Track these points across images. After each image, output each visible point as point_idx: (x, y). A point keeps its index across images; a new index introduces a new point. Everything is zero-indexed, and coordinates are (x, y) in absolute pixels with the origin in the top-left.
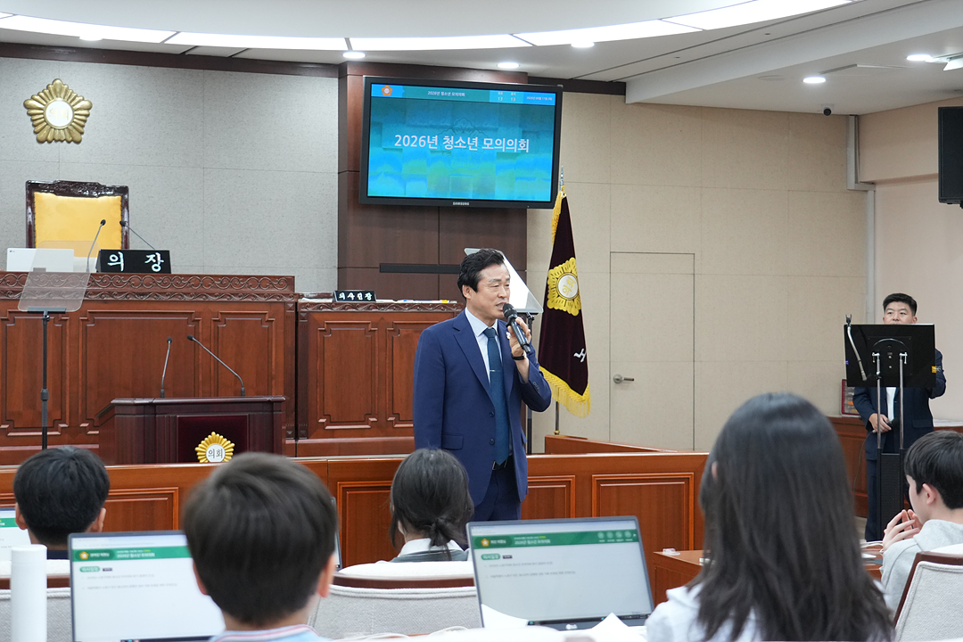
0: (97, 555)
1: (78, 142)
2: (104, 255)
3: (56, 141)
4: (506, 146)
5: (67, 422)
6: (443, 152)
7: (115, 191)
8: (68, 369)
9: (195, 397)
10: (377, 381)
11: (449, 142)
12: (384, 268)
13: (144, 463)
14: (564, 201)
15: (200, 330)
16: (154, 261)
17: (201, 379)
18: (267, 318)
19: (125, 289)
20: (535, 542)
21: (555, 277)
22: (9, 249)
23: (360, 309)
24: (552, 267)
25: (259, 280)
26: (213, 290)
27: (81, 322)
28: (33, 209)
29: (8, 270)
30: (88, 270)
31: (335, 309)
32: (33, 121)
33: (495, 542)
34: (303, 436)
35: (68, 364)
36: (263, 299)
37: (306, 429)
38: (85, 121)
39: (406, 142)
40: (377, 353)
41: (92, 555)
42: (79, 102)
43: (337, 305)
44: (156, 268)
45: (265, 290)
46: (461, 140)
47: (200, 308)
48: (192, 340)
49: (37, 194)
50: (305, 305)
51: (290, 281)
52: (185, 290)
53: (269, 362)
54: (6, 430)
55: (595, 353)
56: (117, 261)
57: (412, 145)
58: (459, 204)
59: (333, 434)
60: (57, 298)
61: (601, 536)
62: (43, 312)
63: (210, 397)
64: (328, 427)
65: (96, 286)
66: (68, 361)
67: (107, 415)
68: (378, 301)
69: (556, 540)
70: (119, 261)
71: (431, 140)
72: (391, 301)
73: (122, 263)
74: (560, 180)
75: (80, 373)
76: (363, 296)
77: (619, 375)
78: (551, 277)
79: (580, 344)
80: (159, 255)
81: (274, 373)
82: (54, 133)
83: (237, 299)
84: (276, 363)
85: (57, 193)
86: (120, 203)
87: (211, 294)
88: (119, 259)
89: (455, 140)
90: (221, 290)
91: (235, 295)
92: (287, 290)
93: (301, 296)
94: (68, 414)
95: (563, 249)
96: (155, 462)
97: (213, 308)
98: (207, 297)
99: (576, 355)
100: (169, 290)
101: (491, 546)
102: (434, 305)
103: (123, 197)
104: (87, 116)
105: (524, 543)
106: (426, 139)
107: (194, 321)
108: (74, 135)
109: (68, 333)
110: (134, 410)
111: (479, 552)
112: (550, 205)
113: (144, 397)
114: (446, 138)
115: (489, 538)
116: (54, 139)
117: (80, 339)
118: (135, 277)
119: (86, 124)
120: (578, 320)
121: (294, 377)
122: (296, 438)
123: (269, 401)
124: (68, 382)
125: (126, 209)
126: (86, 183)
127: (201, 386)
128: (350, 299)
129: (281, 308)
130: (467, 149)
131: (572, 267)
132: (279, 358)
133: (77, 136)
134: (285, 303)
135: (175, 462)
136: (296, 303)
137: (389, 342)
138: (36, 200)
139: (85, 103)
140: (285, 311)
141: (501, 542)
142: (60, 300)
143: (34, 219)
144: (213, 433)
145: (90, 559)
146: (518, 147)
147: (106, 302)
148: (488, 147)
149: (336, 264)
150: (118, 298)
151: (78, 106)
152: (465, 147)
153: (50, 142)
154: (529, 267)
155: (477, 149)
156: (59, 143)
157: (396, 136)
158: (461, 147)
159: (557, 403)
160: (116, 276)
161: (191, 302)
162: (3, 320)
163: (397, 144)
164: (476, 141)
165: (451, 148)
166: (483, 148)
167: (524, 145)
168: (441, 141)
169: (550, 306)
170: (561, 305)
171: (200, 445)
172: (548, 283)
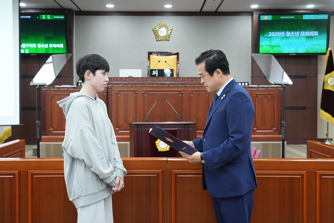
1: (168, 41)
2: (151, 71)
3: (162, 40)
4: (309, 34)
6: (286, 37)
7: (175, 54)
11: (288, 34)
14: (331, 51)
16: (168, 73)
19: (157, 83)
21: (327, 78)
22: (120, 70)
27: (142, 94)
28: (150, 60)
32: (155, 35)
39: (273, 34)
42: (169, 28)
44: (169, 75)
47: (184, 89)
49: (151, 56)
52: (178, 83)
56: (155, 73)
58: (292, 55)
65: (148, 81)
68: (250, 86)
71: (282, 33)
72: (256, 86)
73: (157, 74)
74: (329, 44)
76: (245, 84)
78: (325, 78)
82: (161, 38)
83: (197, 85)
85: (157, 55)
86: (176, 58)
87: (188, 84)
89: (291, 33)
90: (191, 82)
97: (188, 89)
98: (186, 85)
100: (173, 83)
103: (177, 56)
104: (171, 32)
106: (280, 33)
109: (138, 98)
112: (325, 54)
114: (287, 32)
117: (142, 99)
118: (161, 78)
119: (171, 35)
125: (178, 60)
126: (166, 52)
130: (295, 36)
133: (168, 38)
137: (254, 101)
139: (171, 28)
143: (150, 63)
146: (314, 34)
147: (151, 87)
148: (303, 35)
149: (250, 76)
150: (155, 85)
151: (168, 30)
152: (294, 35)
153: (160, 41)
154: (319, 76)
155: (298, 36)
156: (163, 41)
157: (269, 33)
158: (292, 35)
159: (328, 123)
160: (154, 78)
161: (180, 87)
162: (116, 93)
163: (270, 35)
164: (298, 33)
165: (289, 36)
166: (301, 35)
167: (316, 33)
168: (285, 33)
169: (325, 88)
170: (329, 88)
171: (157, 141)
172: (325, 80)
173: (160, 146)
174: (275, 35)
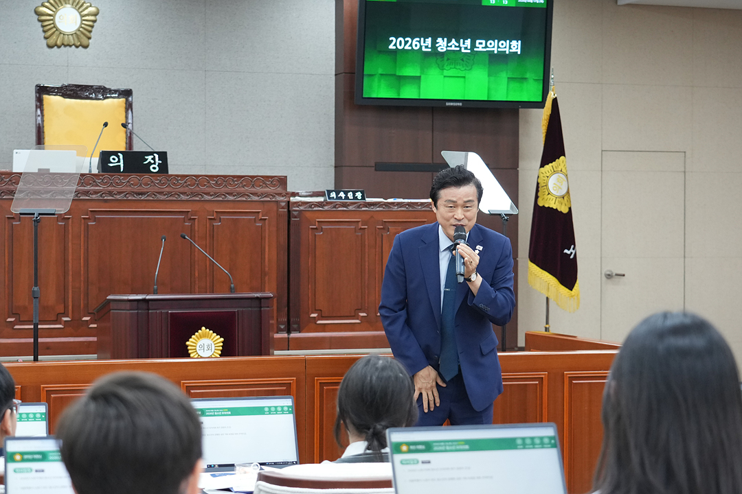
0: (30, 457)
1: (86, 47)
2: (105, 156)
3: (65, 46)
4: (498, 47)
5: (70, 315)
6: (437, 54)
7: (120, 94)
8: (70, 265)
9: (191, 293)
10: (367, 277)
11: (442, 44)
12: (380, 167)
13: (138, 357)
14: (555, 101)
15: (196, 228)
16: (152, 162)
17: (197, 275)
18: (260, 216)
19: (124, 189)
20: (453, 448)
21: (545, 175)
22: (15, 151)
23: (351, 208)
24: (542, 166)
25: (252, 180)
26: (208, 190)
27: (83, 221)
28: (42, 111)
29: (14, 171)
30: (90, 171)
31: (326, 208)
32: (43, 26)
33: (413, 447)
34: (295, 330)
35: (70, 261)
36: (256, 198)
37: (298, 323)
38: (92, 27)
39: (400, 45)
40: (367, 250)
41: (26, 457)
42: (87, 8)
43: (328, 203)
44: (155, 168)
45: (258, 190)
46: (453, 40)
47: (197, 207)
48: (185, 238)
49: (46, 97)
50: (298, 204)
51: (283, 181)
52: (182, 190)
53: (263, 259)
54: (13, 324)
55: (584, 250)
56: (117, 162)
57: (405, 48)
58: (452, 104)
59: (324, 328)
60: (59, 197)
61: (519, 442)
62: (34, 214)
63: (206, 292)
64: (319, 322)
65: (97, 186)
66: (70, 257)
67: (103, 311)
68: (368, 200)
69: (475, 446)
70: (119, 161)
71: (424, 42)
72: (382, 200)
73: (121, 164)
74: (551, 81)
75: (82, 269)
76: (354, 195)
77: (611, 271)
78: (541, 176)
79: (570, 240)
80: (157, 156)
81: (267, 269)
82: (63, 37)
83: (231, 198)
84: (269, 260)
85: (65, 96)
86: (124, 105)
87: (207, 194)
88: (119, 159)
89: (449, 41)
90: (216, 189)
91: (230, 194)
92: (279, 190)
93: (294, 194)
94: (70, 307)
95: (554, 149)
96: (148, 357)
97: (208, 207)
98: (203, 197)
99: (566, 251)
100: (167, 189)
101: (410, 451)
102: (422, 204)
103: (127, 100)
104: (94, 21)
105: (443, 448)
106: (420, 42)
107: (191, 219)
108: (82, 40)
109: (70, 231)
110: (128, 305)
111: (398, 458)
112: (540, 105)
113: (137, 293)
114: (439, 40)
115: (408, 444)
116: (63, 44)
117: (82, 236)
118: (134, 177)
119: (93, 30)
120: (568, 217)
121: (286, 273)
122: (289, 332)
123: (257, 298)
124: (70, 278)
125: (130, 111)
126: (92, 86)
127: (197, 282)
128: (341, 198)
129: (274, 207)
130: (460, 51)
131: (562, 165)
132: (272, 255)
133: (84, 41)
134: (277, 202)
135: (167, 357)
136: (289, 202)
137: (379, 240)
138: (45, 102)
139: (92, 9)
140: (277, 210)
141: (420, 447)
142: (62, 199)
143: (43, 121)
144: (203, 328)
145: (23, 460)
146: (510, 48)
147: (106, 201)
148: (480, 49)
149: (333, 163)
150: (118, 197)
151: (86, 12)
152: (458, 49)
153: (59, 47)
154: (523, 165)
155: (469, 51)
156: (68, 47)
157: (391, 39)
158: (453, 48)
159: (547, 298)
160: (116, 176)
161: (187, 201)
162: (8, 218)
163: (391, 47)
164: (468, 42)
165: (445, 50)
166: (475, 49)
167: (516, 46)
168: (434, 43)
169: (541, 204)
170: (551, 203)
171: (190, 340)
172: (539, 181)
174: (407, 47)
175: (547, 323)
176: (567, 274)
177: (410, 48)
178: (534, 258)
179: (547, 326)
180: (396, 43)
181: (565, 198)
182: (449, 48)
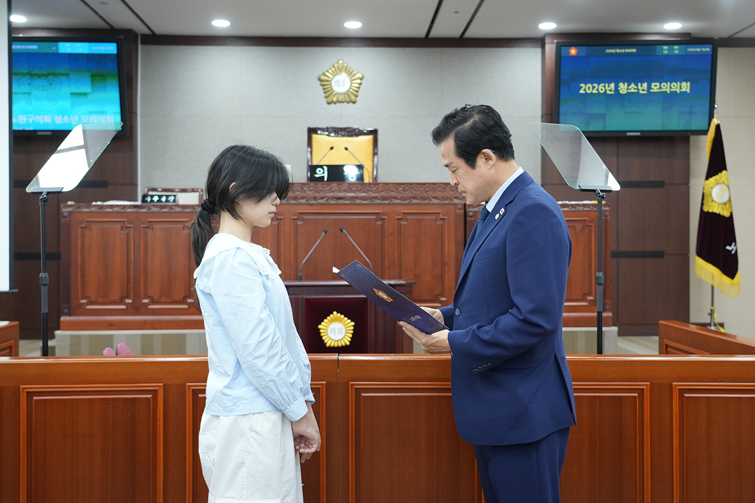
1: (354, 103)
2: (312, 169)
3: (340, 102)
4: (671, 88)
6: (619, 95)
11: (623, 88)
14: (718, 127)
15: (386, 227)
16: (350, 172)
18: (441, 216)
19: (326, 195)
21: (709, 186)
24: (707, 178)
25: (433, 186)
26: (397, 195)
28: (311, 147)
30: (300, 180)
32: (324, 89)
36: (437, 201)
38: (359, 88)
39: (589, 89)
42: (355, 74)
44: (352, 177)
45: (438, 194)
46: (633, 85)
47: (386, 209)
49: (314, 136)
52: (374, 195)
56: (322, 173)
57: (593, 92)
58: (632, 134)
65: (305, 192)
70: (324, 173)
71: (609, 87)
73: (326, 175)
74: (715, 111)
78: (706, 187)
79: (732, 239)
82: (338, 97)
83: (416, 201)
84: (449, 253)
86: (372, 141)
87: (395, 198)
88: (324, 171)
89: (629, 85)
90: (403, 194)
91: (415, 198)
95: (717, 164)
97: (397, 209)
98: (391, 200)
99: (728, 248)
100: (362, 195)
102: (584, 205)
103: (374, 136)
104: (360, 84)
106: (605, 87)
107: (382, 219)
108: (351, 98)
109: (283, 229)
112: (705, 132)
114: (621, 84)
116: (338, 101)
117: (292, 233)
119: (360, 90)
120: (730, 220)
126: (349, 128)
129: (453, 208)
131: (724, 178)
132: (451, 248)
133: (353, 98)
134: (455, 204)
136: (465, 205)
138: (313, 140)
139: (360, 75)
140: (455, 211)
143: (311, 153)
144: (335, 313)
146: (681, 88)
147: (312, 204)
148: (655, 90)
150: (320, 201)
151: (354, 78)
152: (637, 91)
153: (335, 103)
154: (692, 181)
155: (646, 92)
156: (342, 103)
157: (581, 86)
158: (633, 90)
160: (319, 184)
161: (379, 204)
163: (582, 91)
164: (645, 85)
165: (625, 92)
166: (652, 91)
167: (686, 87)
168: (617, 87)
169: (705, 209)
170: (715, 209)
171: (323, 323)
172: (705, 191)
173: (330, 335)
174: (595, 91)
175: (712, 305)
176: (729, 266)
177: (597, 92)
178: (700, 253)
179: (712, 308)
180: (585, 88)
181: (727, 205)
182: (629, 91)
